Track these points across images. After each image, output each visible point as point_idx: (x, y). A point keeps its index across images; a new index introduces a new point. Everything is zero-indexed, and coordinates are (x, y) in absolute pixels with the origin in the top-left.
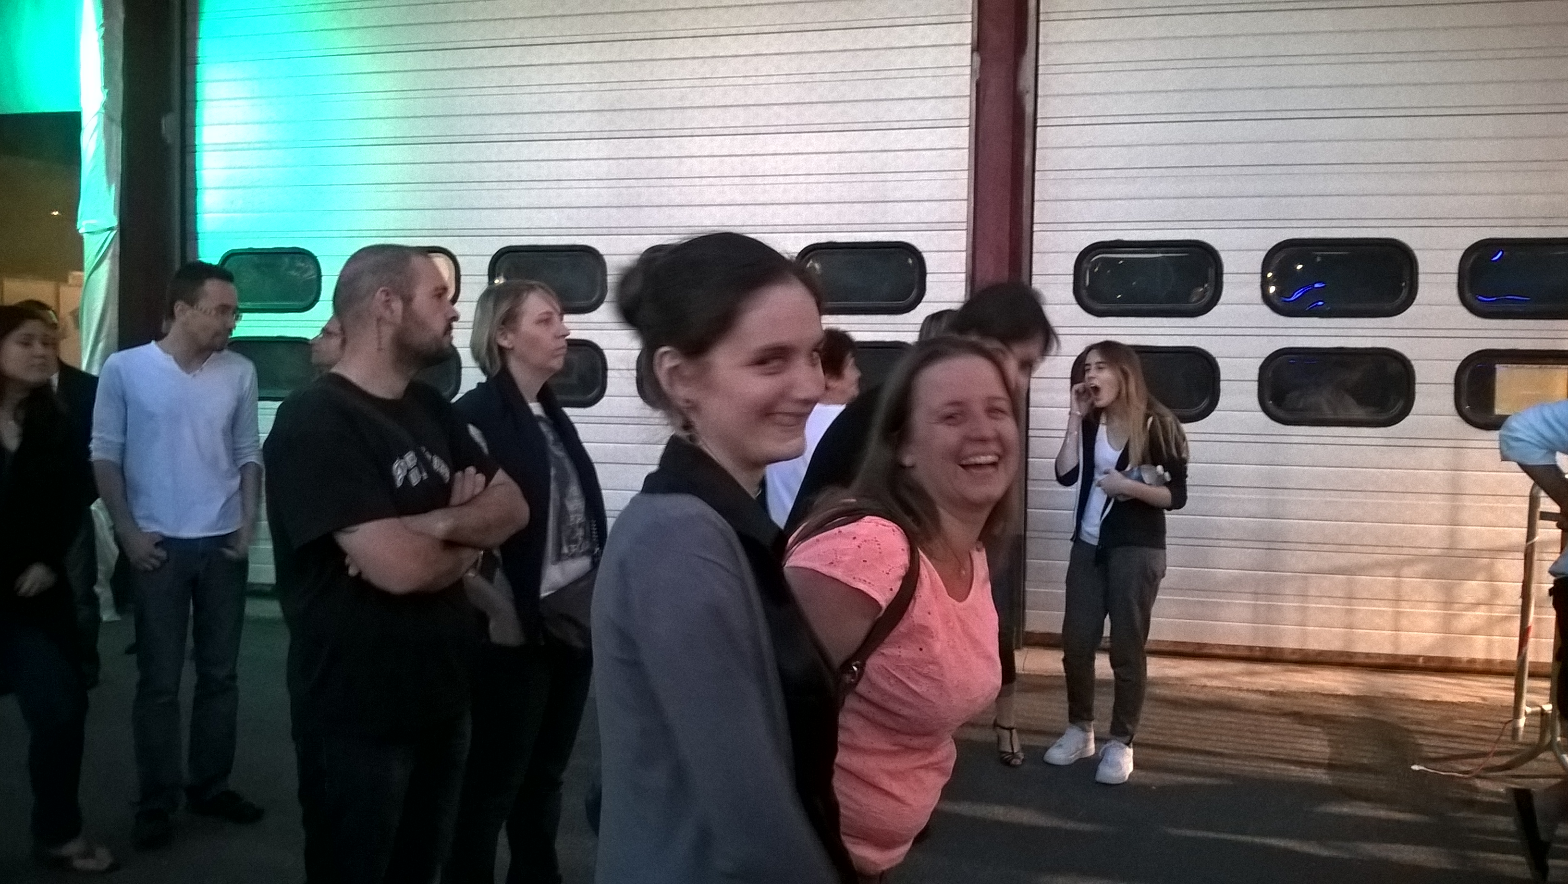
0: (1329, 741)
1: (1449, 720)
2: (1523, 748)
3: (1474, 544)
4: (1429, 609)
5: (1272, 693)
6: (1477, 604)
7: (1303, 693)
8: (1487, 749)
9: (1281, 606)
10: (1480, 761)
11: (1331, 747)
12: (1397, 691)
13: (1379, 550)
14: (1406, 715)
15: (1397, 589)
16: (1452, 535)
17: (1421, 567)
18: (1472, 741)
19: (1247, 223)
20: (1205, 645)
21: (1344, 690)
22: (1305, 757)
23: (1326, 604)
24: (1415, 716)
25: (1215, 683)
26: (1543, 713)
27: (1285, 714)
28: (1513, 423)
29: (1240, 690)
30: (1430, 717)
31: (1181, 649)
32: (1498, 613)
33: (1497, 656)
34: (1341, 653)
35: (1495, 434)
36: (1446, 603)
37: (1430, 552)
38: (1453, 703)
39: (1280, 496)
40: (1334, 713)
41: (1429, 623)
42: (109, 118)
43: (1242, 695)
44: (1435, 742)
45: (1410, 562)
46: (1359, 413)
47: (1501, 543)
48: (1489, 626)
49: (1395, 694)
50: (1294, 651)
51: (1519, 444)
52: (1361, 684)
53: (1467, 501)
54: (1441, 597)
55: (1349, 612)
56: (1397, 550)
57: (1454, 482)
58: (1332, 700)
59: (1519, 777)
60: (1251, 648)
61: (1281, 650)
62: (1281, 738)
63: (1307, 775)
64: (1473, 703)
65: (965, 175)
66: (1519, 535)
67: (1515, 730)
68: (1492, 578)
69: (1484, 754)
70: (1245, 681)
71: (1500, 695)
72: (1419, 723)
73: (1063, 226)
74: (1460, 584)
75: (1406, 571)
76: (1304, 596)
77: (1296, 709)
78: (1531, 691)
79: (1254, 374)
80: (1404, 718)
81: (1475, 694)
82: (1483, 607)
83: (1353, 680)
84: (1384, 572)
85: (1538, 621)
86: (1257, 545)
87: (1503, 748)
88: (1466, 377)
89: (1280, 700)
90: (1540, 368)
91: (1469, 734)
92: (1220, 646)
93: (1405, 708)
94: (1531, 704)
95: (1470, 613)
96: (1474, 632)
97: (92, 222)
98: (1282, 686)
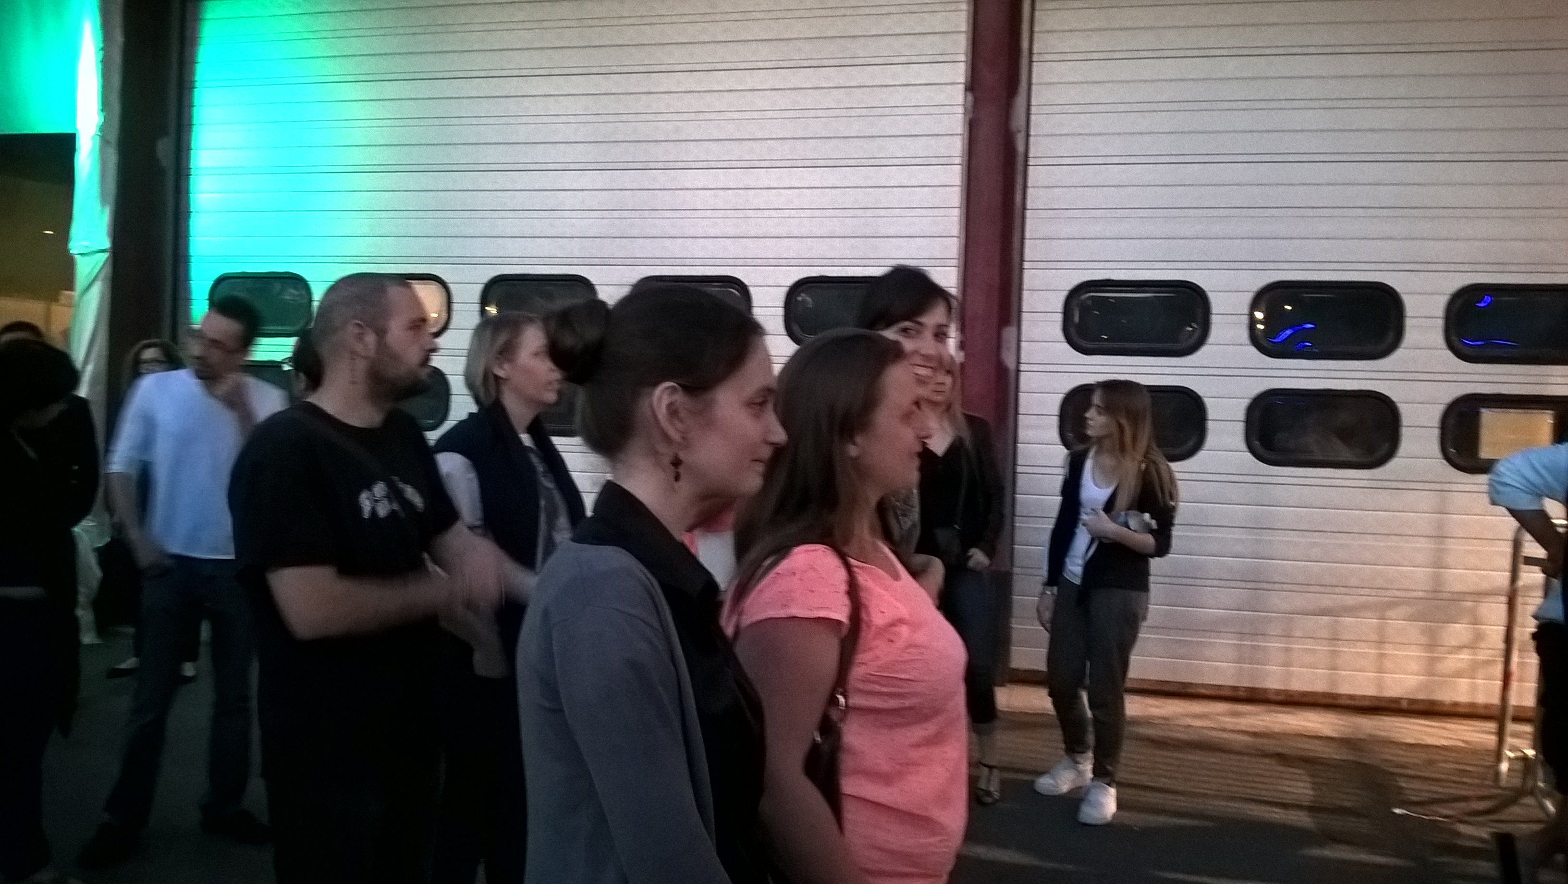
0: (1314, 783)
1: (1431, 762)
2: (1507, 792)
3: (1458, 587)
4: (1415, 652)
5: (1255, 734)
6: (1459, 648)
7: (1284, 734)
8: (1470, 793)
9: (1265, 646)
10: (1462, 805)
11: (1313, 789)
12: (1383, 734)
13: (1363, 592)
14: (1391, 758)
15: (1381, 630)
16: (1437, 579)
17: (1403, 610)
18: (1454, 785)
19: (1235, 264)
20: (1190, 684)
21: (1328, 731)
22: (1288, 799)
23: (1310, 645)
24: (1400, 759)
25: (1198, 723)
26: (1525, 758)
27: (1266, 755)
28: (1500, 468)
29: (1224, 730)
30: (1416, 761)
31: (1166, 688)
32: (1482, 656)
33: (1481, 699)
34: (1325, 695)
35: (1483, 478)
36: (1431, 645)
37: (1415, 594)
38: (1436, 747)
39: (1266, 536)
40: (1317, 755)
41: (1414, 666)
42: (104, 141)
43: (1225, 735)
44: (1416, 785)
45: (1392, 605)
46: (1346, 454)
47: (1485, 586)
48: (1473, 670)
49: (1377, 736)
50: (1278, 692)
51: (1507, 489)
52: (1343, 725)
53: (1451, 544)
54: (1424, 640)
55: (1334, 654)
56: (1382, 593)
57: (1440, 525)
58: (1317, 742)
59: (1502, 821)
60: (1235, 688)
61: (1265, 690)
62: (1262, 780)
63: (1291, 817)
64: (1456, 747)
65: (956, 212)
66: (1502, 578)
67: (1497, 774)
68: (1476, 621)
69: (1465, 799)
70: (1229, 722)
71: (1481, 738)
72: (1402, 767)
73: (1052, 264)
74: (1442, 627)
75: (1391, 613)
76: (1287, 636)
77: (1280, 750)
78: (1516, 735)
79: (1241, 415)
80: (1387, 761)
81: (1458, 738)
82: (1465, 650)
83: (1336, 721)
84: (1369, 614)
85: (1522, 665)
86: (1243, 585)
87: (1485, 792)
88: (1451, 421)
89: (1265, 741)
90: (1525, 413)
91: (1454, 778)
92: (1203, 686)
93: (1387, 750)
94: (1513, 749)
95: (1453, 656)
96: (1458, 674)
97: (86, 243)
98: (1266, 727)
